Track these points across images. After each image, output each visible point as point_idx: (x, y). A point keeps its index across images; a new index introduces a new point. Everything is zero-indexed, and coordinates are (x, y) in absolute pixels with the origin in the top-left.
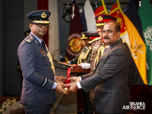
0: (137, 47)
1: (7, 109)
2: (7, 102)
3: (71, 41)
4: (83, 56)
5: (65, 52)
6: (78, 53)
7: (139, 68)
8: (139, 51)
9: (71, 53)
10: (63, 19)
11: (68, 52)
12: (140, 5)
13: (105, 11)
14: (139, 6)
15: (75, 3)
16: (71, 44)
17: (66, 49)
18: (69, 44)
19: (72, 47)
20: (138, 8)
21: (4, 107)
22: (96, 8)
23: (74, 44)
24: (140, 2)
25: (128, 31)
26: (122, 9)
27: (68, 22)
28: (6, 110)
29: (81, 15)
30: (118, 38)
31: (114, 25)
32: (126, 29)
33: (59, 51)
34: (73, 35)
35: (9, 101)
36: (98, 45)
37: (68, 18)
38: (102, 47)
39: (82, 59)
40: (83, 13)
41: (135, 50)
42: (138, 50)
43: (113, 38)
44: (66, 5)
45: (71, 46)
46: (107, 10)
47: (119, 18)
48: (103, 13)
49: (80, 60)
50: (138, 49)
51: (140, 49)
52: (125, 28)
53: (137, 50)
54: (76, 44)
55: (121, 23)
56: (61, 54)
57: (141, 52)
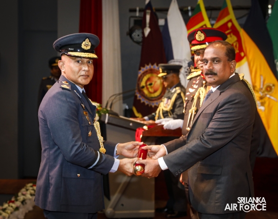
0: (264, 89)
1: (28, 202)
2: (27, 190)
3: (143, 77)
4: (165, 105)
5: (133, 98)
6: (155, 100)
7: (269, 127)
8: (268, 96)
9: (143, 100)
10: (128, 37)
11: (138, 98)
12: (270, 12)
13: (207, 23)
14: (268, 14)
15: (151, 8)
16: (143, 84)
17: (135, 93)
18: (140, 84)
19: (145, 88)
20: (267, 17)
21: (21, 198)
22: (189, 18)
23: (148, 83)
24: (270, 6)
25: (248, 60)
26: (237, 19)
27: (138, 43)
28: (26, 203)
29: (161, 29)
30: (232, 72)
31: (223, 48)
32: (245, 55)
33: (121, 96)
34: (148, 67)
35: (31, 188)
36: (196, 85)
37: (138, 35)
38: (202, 89)
39: (163, 110)
40: (166, 26)
41: (261, 94)
42: (266, 95)
43: (222, 74)
44: (135, 11)
45: (143, 87)
46: (209, 20)
47: (232, 34)
48: (202, 27)
49: (159, 112)
50: (266, 93)
51: (270, 93)
52: (242, 54)
53: (264, 94)
54: (153, 83)
55: (235, 44)
56: (124, 102)
57: (272, 98)
